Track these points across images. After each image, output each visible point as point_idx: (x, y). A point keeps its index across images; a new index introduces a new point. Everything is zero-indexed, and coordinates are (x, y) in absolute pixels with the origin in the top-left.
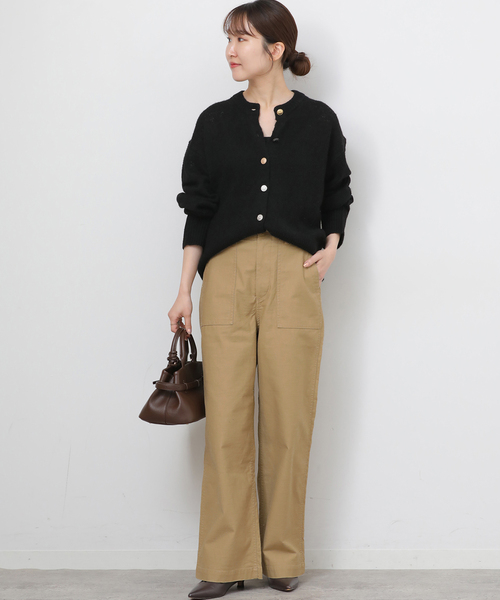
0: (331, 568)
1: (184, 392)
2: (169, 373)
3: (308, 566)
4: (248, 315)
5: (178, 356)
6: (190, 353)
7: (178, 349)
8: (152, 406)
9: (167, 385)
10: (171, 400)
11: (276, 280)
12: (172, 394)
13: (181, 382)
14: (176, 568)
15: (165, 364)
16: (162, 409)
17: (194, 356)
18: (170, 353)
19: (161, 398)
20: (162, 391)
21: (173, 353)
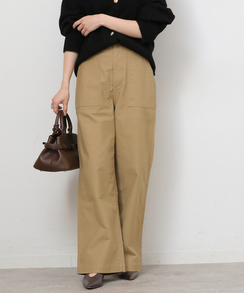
0: (158, 264)
1: (63, 150)
2: (53, 138)
3: (144, 263)
4: (109, 98)
5: (59, 127)
6: (68, 127)
7: (59, 123)
8: (41, 158)
9: (53, 145)
10: (55, 155)
11: (127, 75)
12: (56, 151)
13: (61, 143)
14: (58, 266)
15: (51, 133)
16: (48, 162)
17: (70, 130)
18: (55, 126)
19: (48, 154)
20: (49, 149)
21: (56, 126)
